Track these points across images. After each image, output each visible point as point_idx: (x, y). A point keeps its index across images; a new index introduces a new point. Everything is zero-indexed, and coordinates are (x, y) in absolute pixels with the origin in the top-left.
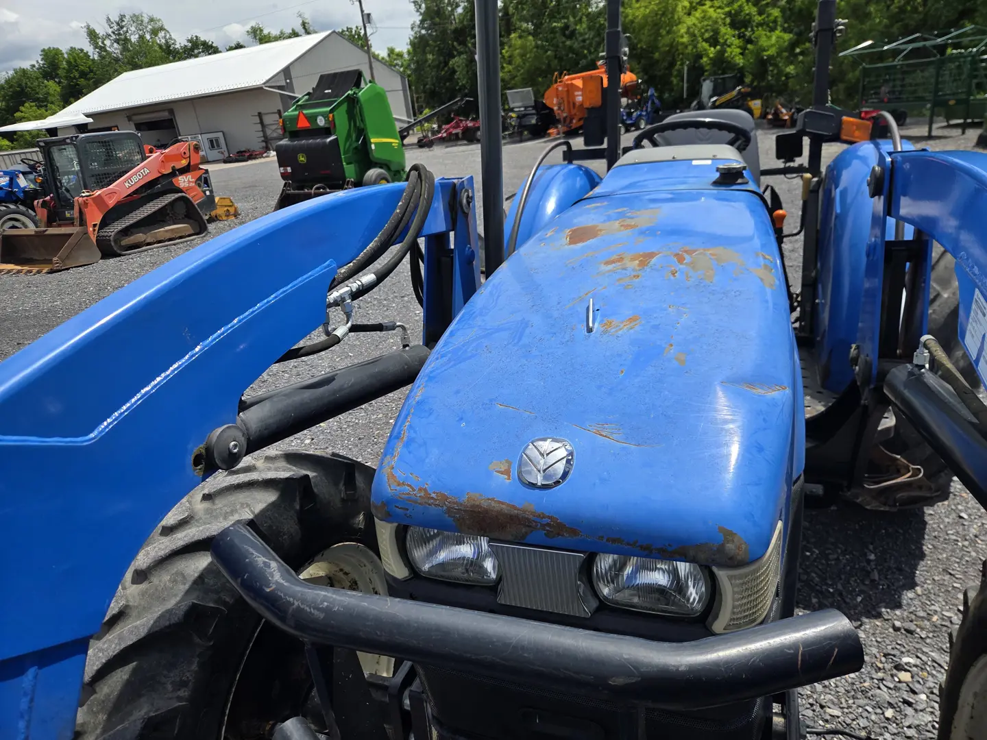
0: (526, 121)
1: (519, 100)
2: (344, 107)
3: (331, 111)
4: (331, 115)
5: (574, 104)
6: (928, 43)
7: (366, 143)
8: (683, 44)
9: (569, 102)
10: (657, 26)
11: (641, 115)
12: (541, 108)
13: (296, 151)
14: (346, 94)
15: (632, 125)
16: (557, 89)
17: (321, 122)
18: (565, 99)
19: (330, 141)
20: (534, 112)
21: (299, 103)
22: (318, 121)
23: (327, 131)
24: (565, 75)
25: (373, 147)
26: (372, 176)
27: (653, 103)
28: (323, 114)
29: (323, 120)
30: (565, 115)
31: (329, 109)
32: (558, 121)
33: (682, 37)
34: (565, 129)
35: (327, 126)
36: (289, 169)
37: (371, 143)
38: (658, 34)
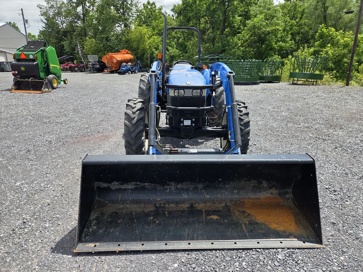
0: (96, 66)
1: (93, 59)
2: (40, 53)
3: (36, 54)
4: (36, 55)
5: (113, 62)
6: (215, 57)
7: (48, 66)
8: (147, 48)
9: (111, 62)
10: (139, 41)
11: (136, 69)
12: (100, 62)
13: (20, 66)
14: (41, 49)
15: (133, 71)
16: (107, 57)
17: (31, 57)
18: (110, 60)
19: (36, 64)
20: (98, 63)
21: (20, 49)
22: (30, 56)
23: (34, 60)
24: (110, 53)
25: (51, 67)
26: (51, 77)
27: (139, 65)
28: (32, 54)
29: (32, 56)
30: (110, 66)
31: (35, 53)
32: (108, 67)
33: (147, 46)
34: (110, 70)
35: (34, 58)
36: (16, 72)
37: (50, 66)
38: (139, 44)
